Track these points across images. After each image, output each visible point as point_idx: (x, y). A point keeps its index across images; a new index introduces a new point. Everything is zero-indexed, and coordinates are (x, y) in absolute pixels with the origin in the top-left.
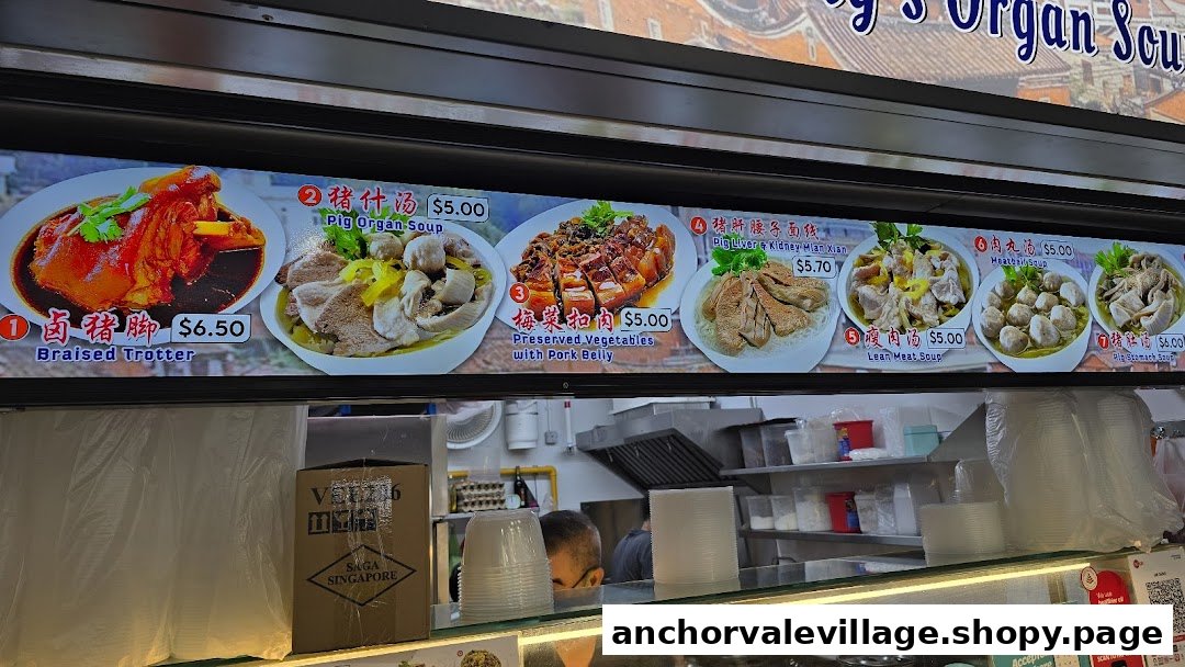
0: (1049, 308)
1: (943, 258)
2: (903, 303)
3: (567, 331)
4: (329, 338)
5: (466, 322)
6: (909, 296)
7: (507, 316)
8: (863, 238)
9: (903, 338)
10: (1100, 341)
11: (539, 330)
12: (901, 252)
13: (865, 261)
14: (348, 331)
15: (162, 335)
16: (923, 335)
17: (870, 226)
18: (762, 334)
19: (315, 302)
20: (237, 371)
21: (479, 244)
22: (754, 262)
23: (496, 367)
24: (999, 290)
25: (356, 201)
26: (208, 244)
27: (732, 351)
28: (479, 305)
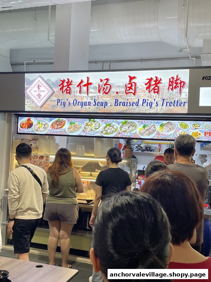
0: (111, 129)
1: (97, 123)
2: (90, 128)
3: (55, 130)
4: (37, 130)
5: (47, 129)
6: (92, 127)
7: (50, 129)
8: (87, 121)
9: (90, 132)
10: (119, 133)
11: (52, 130)
12: (91, 122)
13: (87, 123)
14: (38, 130)
15: (27, 130)
16: (92, 132)
17: (88, 119)
18: (73, 131)
19: (36, 128)
20: (31, 133)
21: (48, 122)
22: (74, 124)
23: (49, 133)
24: (104, 127)
25: (40, 119)
26: (30, 123)
27: (70, 133)
28: (48, 128)
